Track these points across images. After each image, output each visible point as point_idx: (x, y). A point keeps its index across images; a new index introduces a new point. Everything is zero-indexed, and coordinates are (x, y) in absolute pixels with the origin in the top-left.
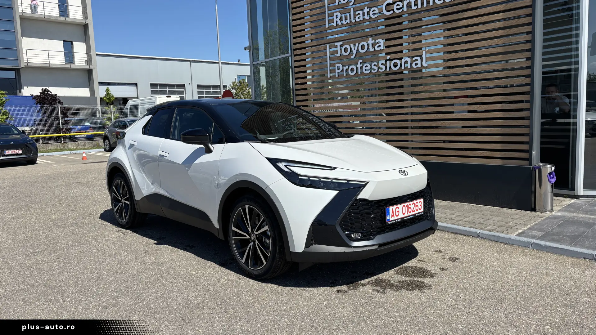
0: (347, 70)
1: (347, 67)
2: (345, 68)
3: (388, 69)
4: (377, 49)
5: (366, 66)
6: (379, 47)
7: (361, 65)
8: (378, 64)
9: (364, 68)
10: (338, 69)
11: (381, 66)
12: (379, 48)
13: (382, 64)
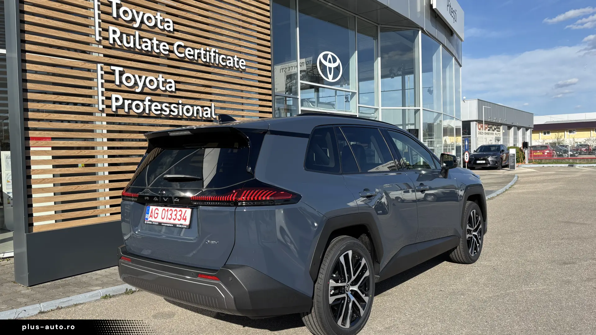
1: (130, 102)
3: (181, 114)
5: (156, 106)
6: (170, 87)
9: (153, 108)
10: (117, 101)
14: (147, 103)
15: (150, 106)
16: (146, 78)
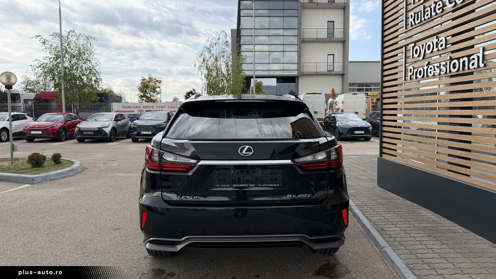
0: (416, 72)
1: (416, 70)
2: (415, 70)
3: (448, 72)
4: (440, 48)
5: (431, 68)
6: (442, 45)
7: (427, 67)
8: (440, 65)
9: (429, 71)
10: (411, 72)
11: (442, 67)
12: (441, 48)
13: (443, 65)
14: (425, 68)
15: (427, 70)
16: (426, 44)
